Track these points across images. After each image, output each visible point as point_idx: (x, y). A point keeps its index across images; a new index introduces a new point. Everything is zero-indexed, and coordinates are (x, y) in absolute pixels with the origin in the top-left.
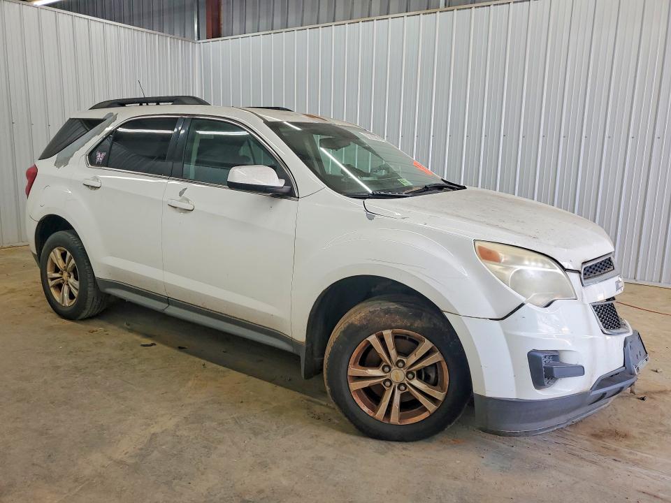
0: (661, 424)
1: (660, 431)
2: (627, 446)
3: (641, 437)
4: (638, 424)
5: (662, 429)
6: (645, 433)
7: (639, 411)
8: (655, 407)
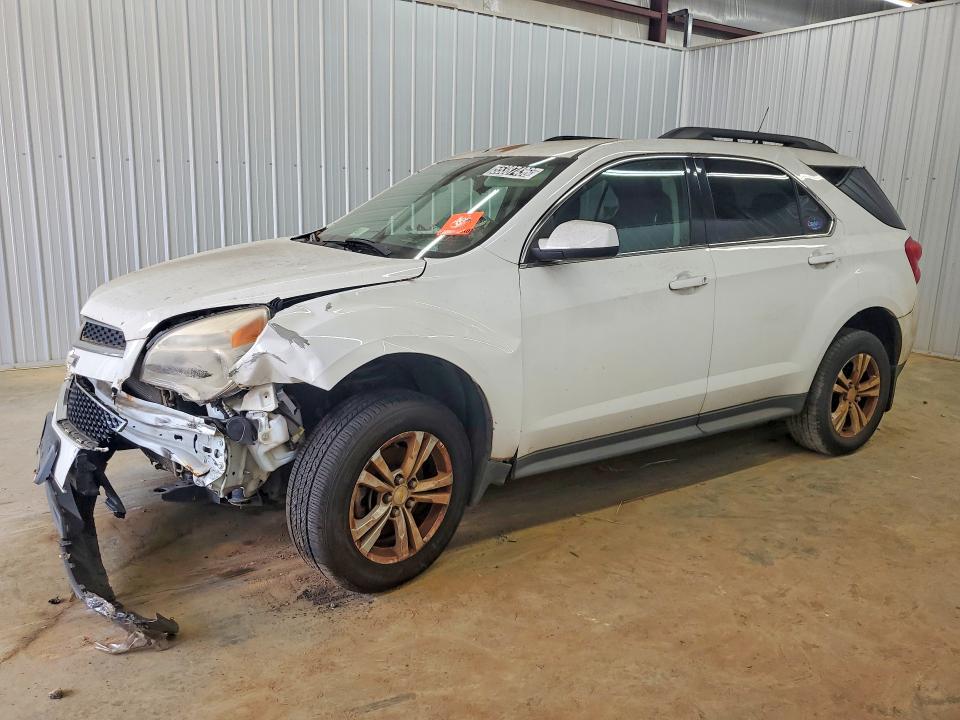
0: (13, 575)
1: (13, 565)
2: (43, 530)
3: (33, 547)
4: (44, 560)
5: (10, 570)
6: (32, 552)
7: (51, 579)
8: (32, 600)
